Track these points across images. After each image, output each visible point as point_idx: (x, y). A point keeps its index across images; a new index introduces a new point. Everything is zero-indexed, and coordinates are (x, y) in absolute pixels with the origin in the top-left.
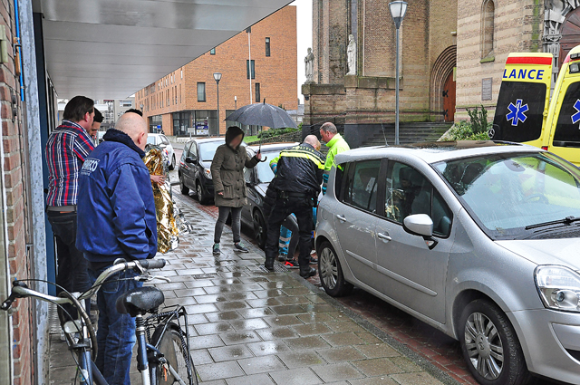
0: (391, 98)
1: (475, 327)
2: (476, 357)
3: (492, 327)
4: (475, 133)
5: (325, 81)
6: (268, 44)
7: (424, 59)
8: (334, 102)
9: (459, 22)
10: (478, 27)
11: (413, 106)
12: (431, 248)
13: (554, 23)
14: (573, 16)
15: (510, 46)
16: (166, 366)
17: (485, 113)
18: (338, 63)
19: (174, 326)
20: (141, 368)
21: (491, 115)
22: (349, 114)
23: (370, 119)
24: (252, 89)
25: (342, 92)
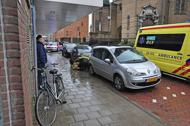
0: (108, 36)
1: (117, 80)
2: (117, 85)
4: (125, 44)
5: (94, 32)
6: (82, 23)
7: (115, 28)
8: (96, 36)
9: (122, 21)
10: (126, 22)
11: (113, 38)
12: (110, 65)
13: (141, 22)
14: (145, 21)
15: (133, 26)
17: (127, 40)
18: (97, 28)
19: (60, 77)
20: (54, 83)
21: (128, 40)
22: (99, 39)
23: (104, 40)
24: (78, 33)
25: (98, 34)
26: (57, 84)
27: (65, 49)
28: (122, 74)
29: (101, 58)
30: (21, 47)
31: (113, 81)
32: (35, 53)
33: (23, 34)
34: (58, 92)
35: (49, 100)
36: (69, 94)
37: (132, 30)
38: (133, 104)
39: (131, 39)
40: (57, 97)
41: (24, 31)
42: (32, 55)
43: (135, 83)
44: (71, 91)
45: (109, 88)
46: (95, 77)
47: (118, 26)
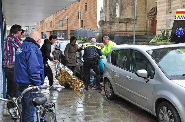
0: (132, 26)
1: (163, 112)
3: (170, 112)
4: (164, 39)
5: (107, 20)
6: (86, 6)
7: (144, 12)
8: (111, 28)
11: (140, 29)
12: (147, 82)
15: (178, 7)
17: (168, 32)
18: (113, 13)
22: (116, 32)
23: (124, 34)
24: (80, 23)
25: (114, 24)
27: (59, 50)
29: (128, 69)
31: (155, 114)
47: (150, 8)
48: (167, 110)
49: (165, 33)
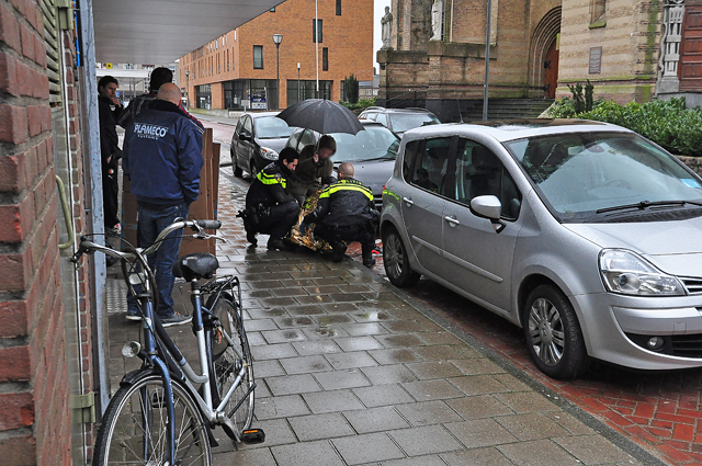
0: (482, 69)
1: (539, 313)
2: (538, 344)
3: (555, 313)
4: (578, 112)
5: (406, 47)
6: (339, 1)
7: (523, 22)
8: (415, 73)
11: (508, 79)
12: (498, 231)
15: (625, 8)
16: (220, 329)
17: (591, 89)
18: (421, 26)
19: (227, 296)
20: (196, 329)
21: (598, 91)
22: (433, 88)
23: (456, 94)
24: (318, 55)
25: (425, 60)
26: (214, 337)
27: (250, 140)
28: (571, 281)
29: (450, 196)
30: (19, 133)
31: (517, 320)
32: (93, 165)
33: (29, 52)
34: (217, 380)
35: (169, 426)
36: (277, 385)
37: (622, 31)
38: (639, 459)
39: (611, 86)
40: (215, 406)
41: (33, 32)
42: (75, 174)
43: (649, 337)
44: (285, 374)
45: (492, 359)
46: (415, 294)
47: (540, 10)
48: (550, 308)
49: (584, 91)
